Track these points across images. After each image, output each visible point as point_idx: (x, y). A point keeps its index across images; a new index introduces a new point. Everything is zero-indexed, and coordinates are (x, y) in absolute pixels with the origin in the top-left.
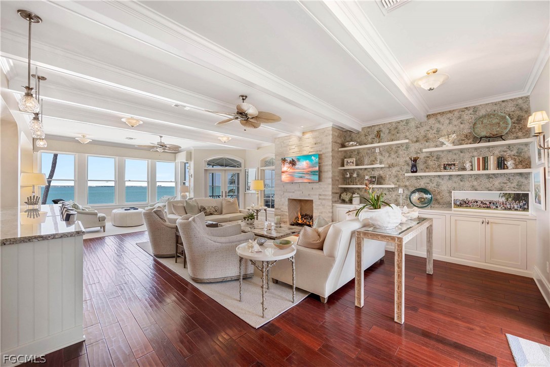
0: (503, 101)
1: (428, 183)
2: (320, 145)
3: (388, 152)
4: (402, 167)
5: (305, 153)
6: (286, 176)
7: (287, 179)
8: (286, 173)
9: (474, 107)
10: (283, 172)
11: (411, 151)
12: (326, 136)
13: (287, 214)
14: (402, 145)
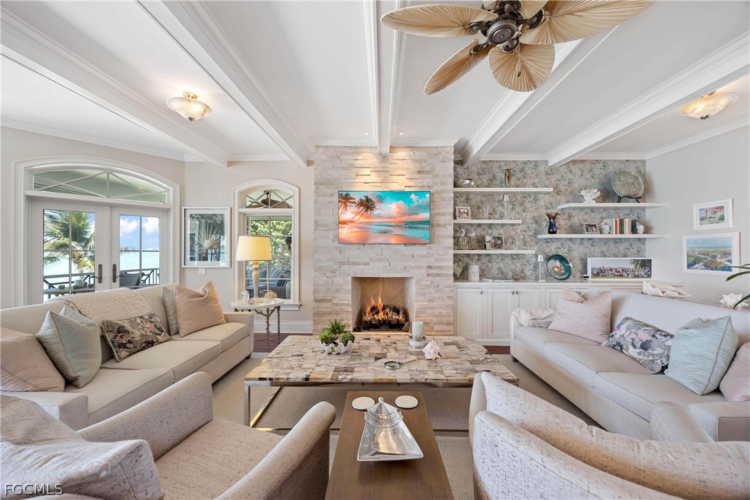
0: (627, 161)
1: (559, 248)
2: (430, 175)
3: (512, 203)
4: (530, 225)
5: (395, 187)
6: (350, 231)
7: (353, 234)
8: (351, 225)
9: (604, 161)
10: (344, 223)
11: (540, 205)
12: (443, 161)
13: (350, 309)
14: (529, 194)
